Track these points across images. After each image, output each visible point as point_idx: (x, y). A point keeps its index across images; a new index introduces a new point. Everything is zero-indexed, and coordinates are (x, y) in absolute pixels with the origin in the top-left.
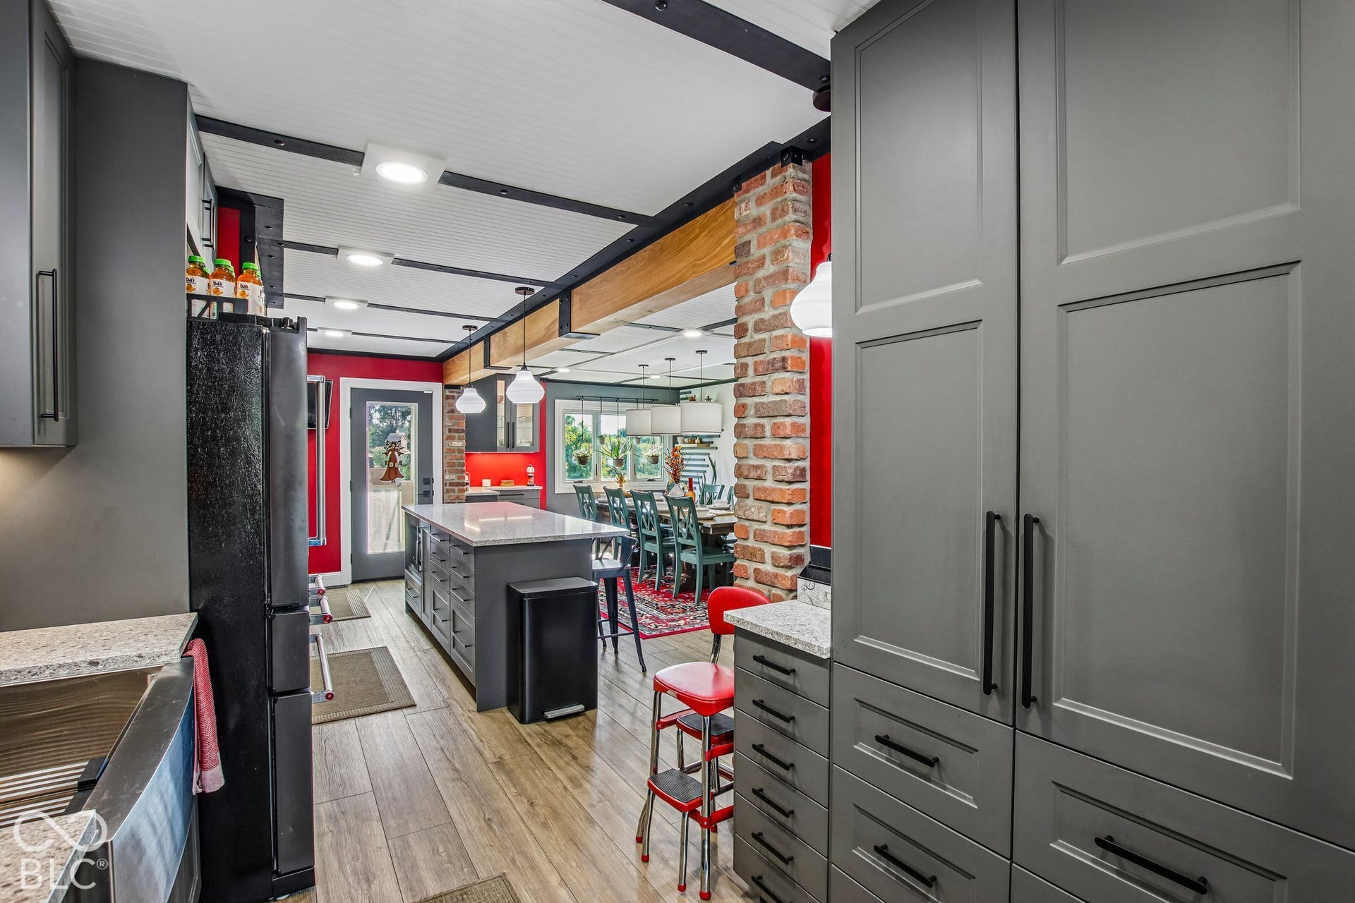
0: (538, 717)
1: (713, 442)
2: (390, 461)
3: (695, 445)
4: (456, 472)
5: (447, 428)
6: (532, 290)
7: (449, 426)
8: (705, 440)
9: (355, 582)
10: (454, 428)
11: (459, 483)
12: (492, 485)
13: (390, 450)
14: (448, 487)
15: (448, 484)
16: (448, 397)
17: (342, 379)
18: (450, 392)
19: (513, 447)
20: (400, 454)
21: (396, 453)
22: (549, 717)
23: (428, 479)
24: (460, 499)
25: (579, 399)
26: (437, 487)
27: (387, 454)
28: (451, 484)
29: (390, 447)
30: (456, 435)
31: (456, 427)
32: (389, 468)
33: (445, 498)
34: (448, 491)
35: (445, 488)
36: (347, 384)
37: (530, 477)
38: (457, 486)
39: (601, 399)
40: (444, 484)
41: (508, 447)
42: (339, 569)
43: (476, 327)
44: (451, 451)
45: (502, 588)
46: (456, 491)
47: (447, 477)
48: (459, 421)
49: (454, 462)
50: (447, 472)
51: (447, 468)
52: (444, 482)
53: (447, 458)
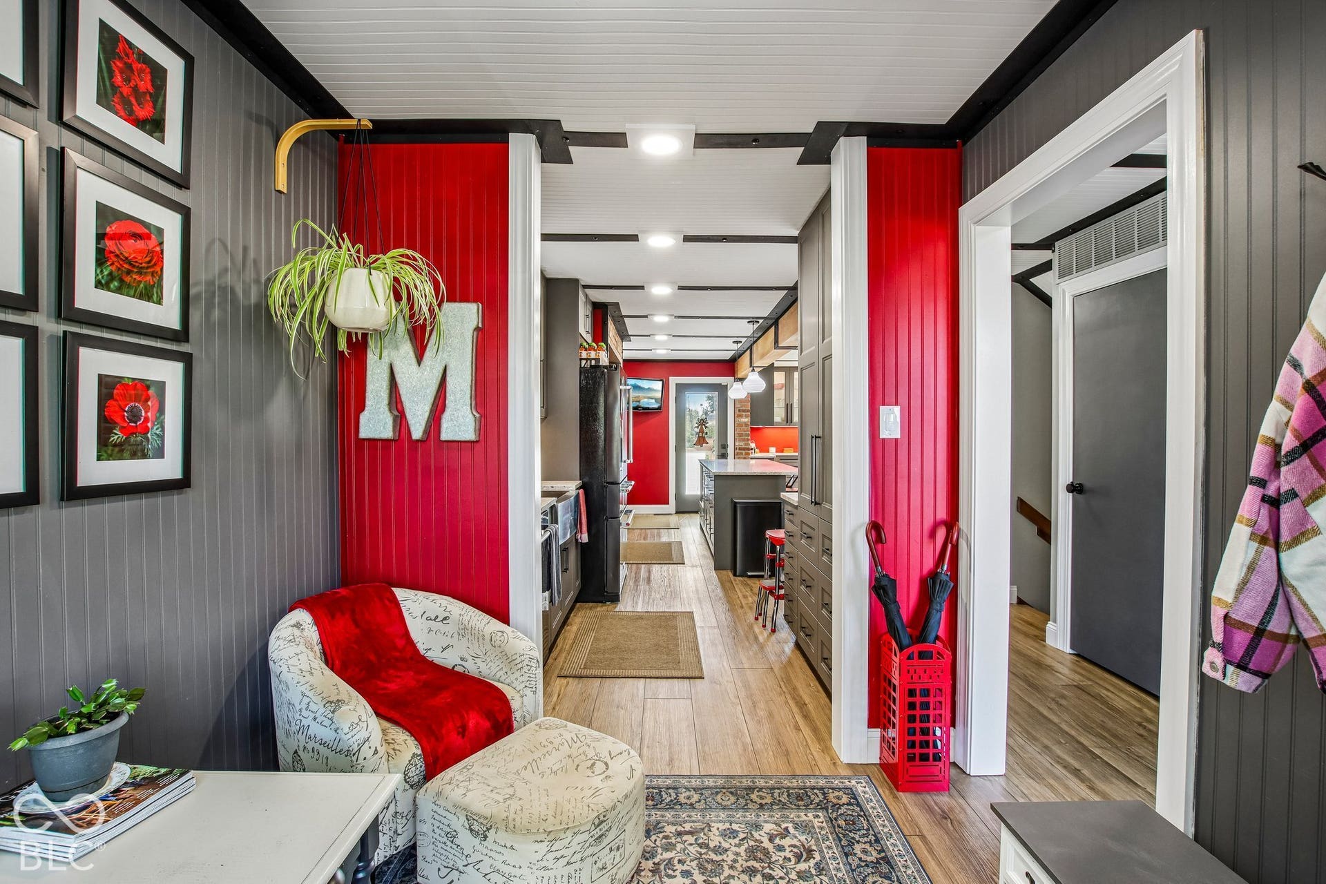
0: (743, 575)
4: (744, 440)
5: (737, 409)
6: (758, 322)
7: (739, 407)
9: (677, 512)
10: (742, 408)
11: (746, 448)
12: (776, 452)
14: (738, 451)
15: (738, 449)
17: (670, 378)
19: (791, 423)
22: (749, 574)
23: (725, 444)
26: (730, 451)
28: (740, 449)
29: (700, 423)
30: (744, 414)
31: (744, 408)
32: (700, 437)
34: (738, 454)
35: (736, 451)
36: (674, 381)
38: (744, 450)
40: (735, 449)
41: (786, 422)
42: (667, 503)
43: (741, 342)
44: (740, 425)
45: (729, 500)
46: (744, 454)
47: (737, 444)
48: (746, 403)
49: (742, 433)
50: (737, 440)
51: (737, 437)
52: (735, 447)
53: (737, 430)
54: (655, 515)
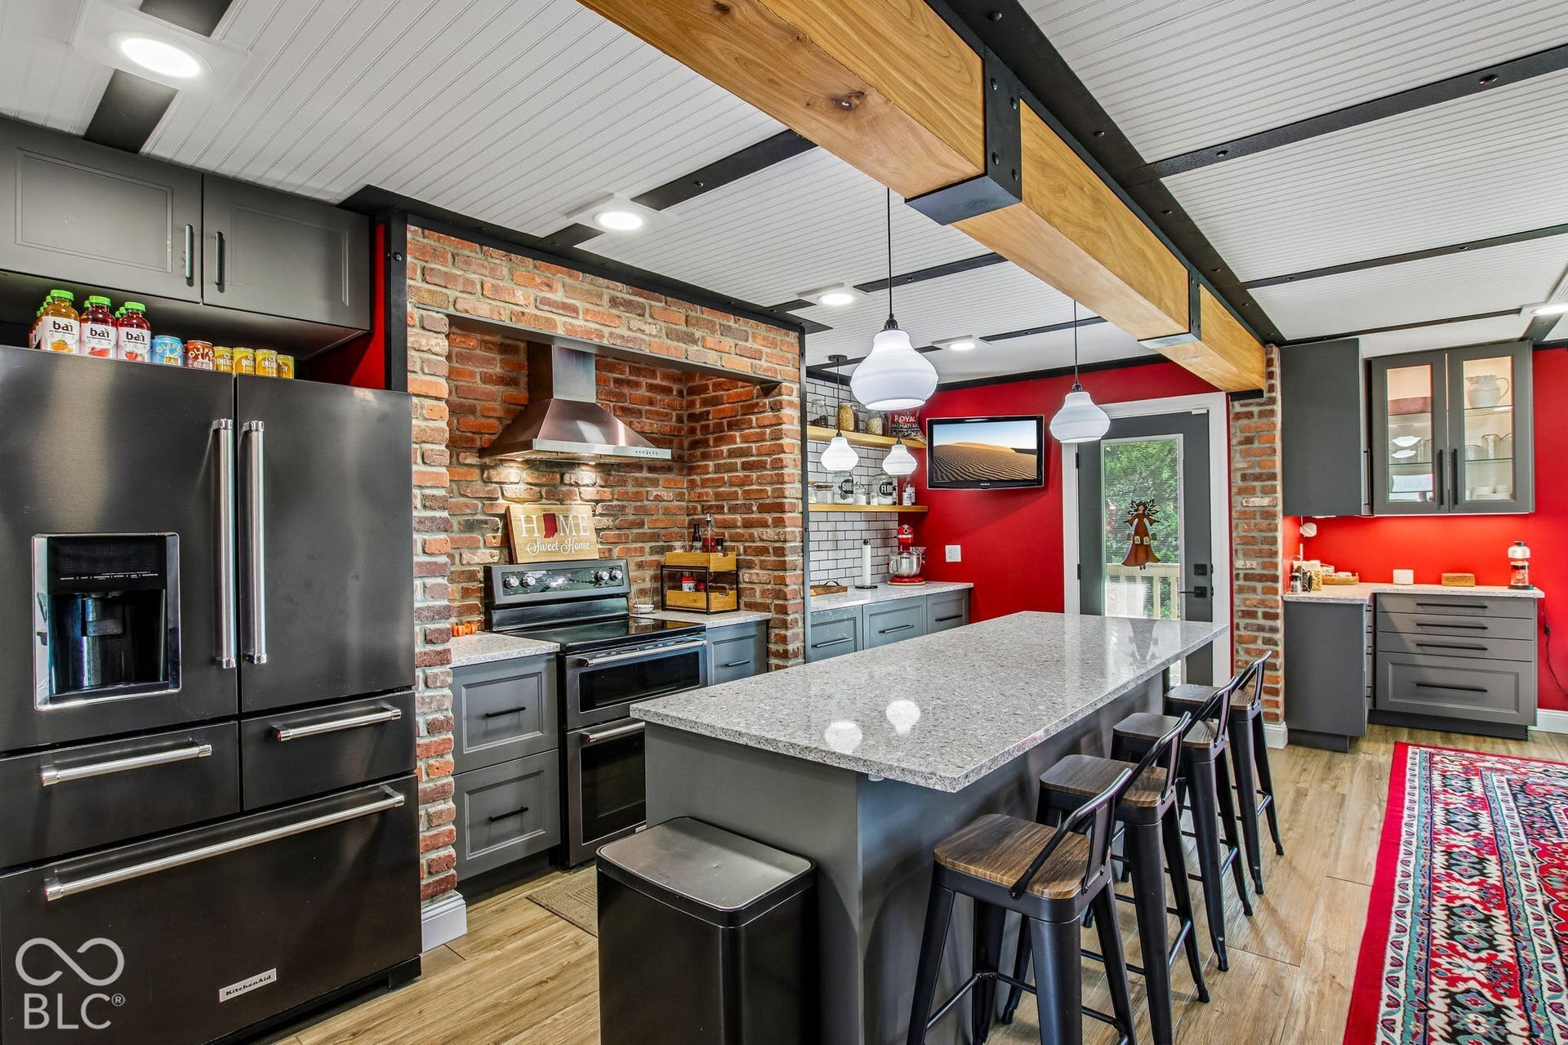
2: (1136, 533)
4: (1260, 554)
5: (1238, 475)
7: (1241, 469)
10: (1251, 471)
11: (1264, 575)
13: (1137, 516)
14: (1241, 582)
15: (1241, 576)
16: (1238, 416)
17: (1057, 410)
18: (1242, 405)
19: (1456, 502)
20: (1152, 522)
21: (1145, 520)
23: (1204, 566)
24: (1266, 606)
26: (1220, 581)
27: (1131, 522)
28: (1247, 577)
29: (1136, 511)
30: (1258, 484)
31: (1258, 470)
32: (1135, 547)
33: (1236, 602)
34: (1241, 590)
35: (1236, 583)
37: (1515, 568)
38: (1261, 581)
40: (1234, 577)
41: (1441, 504)
44: (1247, 514)
46: (1259, 590)
47: (1239, 563)
48: (1264, 458)
49: (1253, 537)
50: (1240, 555)
51: (1238, 547)
52: (1234, 573)
53: (1240, 529)
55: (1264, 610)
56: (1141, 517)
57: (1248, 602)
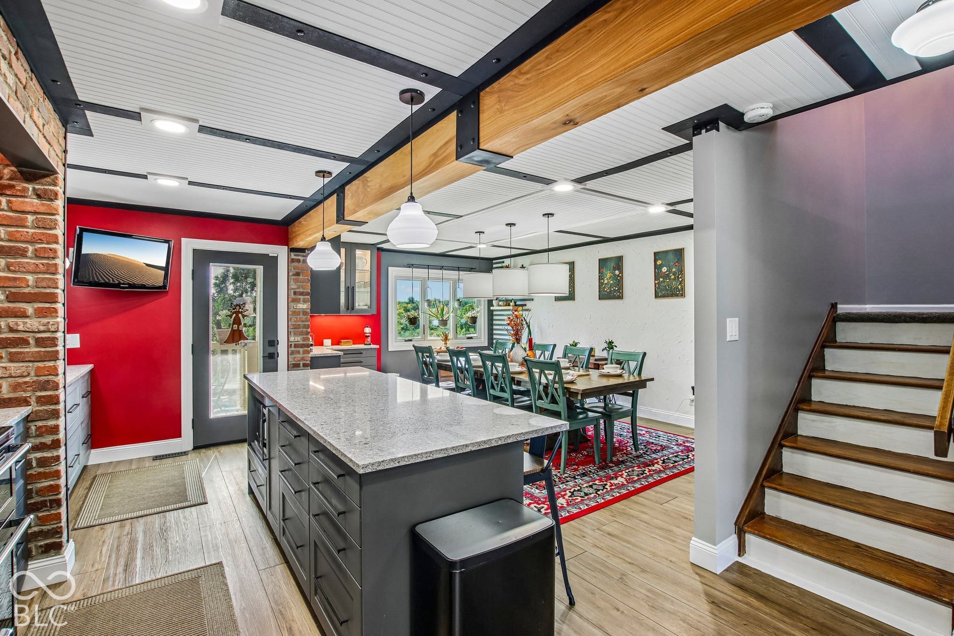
1: (526, 305)
2: (234, 323)
3: (511, 308)
4: (301, 333)
5: (292, 291)
6: (423, 95)
7: (294, 289)
8: (518, 303)
9: (196, 448)
10: (299, 290)
11: (304, 344)
12: (332, 344)
13: (234, 313)
14: (292, 349)
15: (293, 346)
16: (293, 261)
17: (182, 239)
18: (295, 255)
19: (353, 309)
20: (244, 316)
21: (240, 315)
23: (273, 341)
24: (305, 360)
25: (409, 267)
26: (282, 349)
27: (231, 316)
28: (296, 346)
29: (234, 309)
30: (301, 297)
31: (301, 290)
32: (233, 331)
33: (290, 360)
34: (293, 353)
35: (290, 349)
36: (189, 245)
37: (367, 336)
38: (302, 347)
39: (428, 267)
40: (289, 346)
41: (348, 309)
42: (179, 435)
43: (330, 173)
44: (296, 313)
46: (301, 352)
47: (292, 339)
48: (304, 284)
49: (299, 324)
50: (292, 334)
51: (292, 330)
52: (289, 344)
53: (292, 320)
54: (156, 458)
55: (303, 362)
56: (237, 313)
57: (296, 359)
